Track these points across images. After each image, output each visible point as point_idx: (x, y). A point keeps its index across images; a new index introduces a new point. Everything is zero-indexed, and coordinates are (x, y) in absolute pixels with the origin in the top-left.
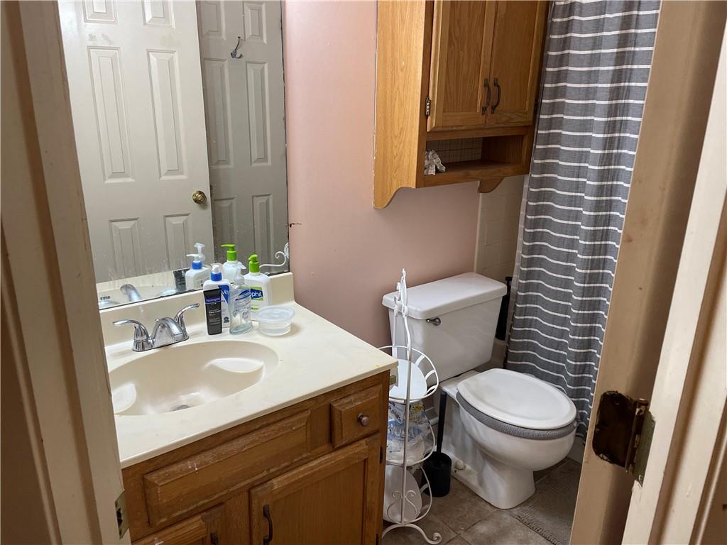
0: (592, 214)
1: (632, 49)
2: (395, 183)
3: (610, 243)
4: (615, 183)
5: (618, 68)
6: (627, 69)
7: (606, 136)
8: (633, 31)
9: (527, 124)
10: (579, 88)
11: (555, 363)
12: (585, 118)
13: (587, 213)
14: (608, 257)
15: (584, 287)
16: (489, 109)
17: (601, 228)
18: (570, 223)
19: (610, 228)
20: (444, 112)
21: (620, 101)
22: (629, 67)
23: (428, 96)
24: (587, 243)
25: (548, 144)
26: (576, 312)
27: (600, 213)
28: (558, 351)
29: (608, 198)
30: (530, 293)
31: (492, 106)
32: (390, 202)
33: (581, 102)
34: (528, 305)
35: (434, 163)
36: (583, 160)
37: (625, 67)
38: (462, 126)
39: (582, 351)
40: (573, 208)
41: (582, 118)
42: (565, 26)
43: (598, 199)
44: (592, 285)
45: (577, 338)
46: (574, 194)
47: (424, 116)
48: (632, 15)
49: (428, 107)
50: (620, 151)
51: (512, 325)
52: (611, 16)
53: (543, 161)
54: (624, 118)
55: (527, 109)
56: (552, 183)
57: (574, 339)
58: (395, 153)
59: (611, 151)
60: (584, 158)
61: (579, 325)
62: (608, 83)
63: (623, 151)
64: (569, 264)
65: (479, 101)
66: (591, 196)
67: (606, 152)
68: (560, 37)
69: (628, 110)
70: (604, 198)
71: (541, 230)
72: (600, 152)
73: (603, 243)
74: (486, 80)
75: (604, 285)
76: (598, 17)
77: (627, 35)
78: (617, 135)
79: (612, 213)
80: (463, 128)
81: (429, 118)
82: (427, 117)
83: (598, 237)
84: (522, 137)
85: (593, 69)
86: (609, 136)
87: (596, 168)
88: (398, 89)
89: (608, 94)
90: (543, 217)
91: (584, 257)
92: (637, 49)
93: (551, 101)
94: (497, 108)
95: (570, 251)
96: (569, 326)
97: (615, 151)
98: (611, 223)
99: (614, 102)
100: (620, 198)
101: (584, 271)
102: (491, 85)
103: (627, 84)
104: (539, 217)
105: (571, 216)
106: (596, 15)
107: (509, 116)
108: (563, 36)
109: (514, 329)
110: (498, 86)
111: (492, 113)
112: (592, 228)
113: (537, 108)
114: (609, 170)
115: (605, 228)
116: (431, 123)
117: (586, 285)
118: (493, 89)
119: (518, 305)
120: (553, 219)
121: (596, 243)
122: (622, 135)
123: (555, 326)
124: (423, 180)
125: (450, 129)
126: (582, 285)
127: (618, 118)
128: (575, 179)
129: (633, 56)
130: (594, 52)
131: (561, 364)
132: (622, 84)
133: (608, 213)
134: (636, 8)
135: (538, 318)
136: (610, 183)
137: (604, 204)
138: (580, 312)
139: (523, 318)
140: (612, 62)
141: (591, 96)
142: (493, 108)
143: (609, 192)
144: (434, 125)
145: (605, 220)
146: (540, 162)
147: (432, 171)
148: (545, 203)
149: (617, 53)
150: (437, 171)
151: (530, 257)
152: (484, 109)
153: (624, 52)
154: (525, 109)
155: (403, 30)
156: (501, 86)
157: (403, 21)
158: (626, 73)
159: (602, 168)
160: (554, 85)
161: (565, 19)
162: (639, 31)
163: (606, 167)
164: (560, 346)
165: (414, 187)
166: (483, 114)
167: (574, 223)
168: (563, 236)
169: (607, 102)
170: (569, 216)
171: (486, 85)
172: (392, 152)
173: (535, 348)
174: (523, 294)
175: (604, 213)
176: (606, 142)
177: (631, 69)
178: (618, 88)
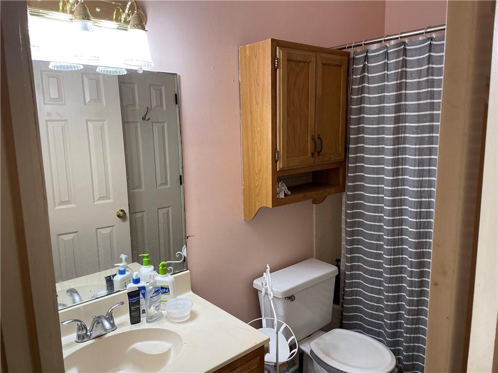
0: (390, 218)
1: (404, 114)
2: (257, 203)
3: (404, 237)
4: (403, 197)
5: (396, 125)
6: (402, 126)
7: (393, 168)
8: (403, 103)
9: (341, 161)
10: (373, 138)
11: (376, 321)
12: (379, 156)
13: (387, 218)
14: (404, 246)
15: (391, 268)
16: (316, 154)
17: (397, 227)
18: (376, 224)
19: (403, 227)
20: (287, 157)
21: (400, 146)
22: (404, 124)
23: (276, 148)
24: (389, 238)
25: (356, 173)
26: (387, 285)
27: (396, 218)
28: (377, 313)
29: (400, 207)
30: (354, 272)
31: (317, 151)
32: (255, 216)
33: (374, 146)
34: (354, 281)
35: (283, 189)
36: (380, 183)
37: (400, 125)
38: (299, 166)
39: (394, 313)
40: (377, 214)
41: (376, 156)
42: (360, 100)
43: (393, 208)
44: (396, 266)
45: (389, 303)
46: (376, 205)
47: (275, 161)
48: (402, 93)
49: (277, 156)
50: (403, 177)
51: (343, 295)
52: (389, 94)
53: (354, 184)
54: (404, 156)
55: (340, 151)
56: (361, 197)
57: (388, 305)
58: (257, 185)
59: (398, 177)
60: (380, 181)
61: (390, 294)
62: (391, 135)
63: (406, 177)
64: (378, 252)
65: (309, 149)
66: (389, 207)
67: (395, 178)
68: (357, 107)
69: (406, 151)
70: (397, 208)
71: (357, 229)
72: (391, 178)
73: (400, 237)
74: (313, 136)
75: (404, 266)
76: (380, 95)
77: (400, 105)
78: (400, 167)
79: (403, 217)
80: (300, 167)
81: (278, 162)
82: (276, 162)
83: (396, 233)
84: (338, 168)
85: (381, 126)
86: (395, 167)
87: (390, 188)
88: (256, 143)
89: (392, 142)
90: (357, 220)
91: (388, 247)
92: (407, 114)
93: (355, 146)
94: (321, 152)
95: (378, 242)
96: (383, 295)
97: (400, 177)
98: (404, 223)
99: (396, 146)
100: (407, 207)
101: (389, 257)
102: (316, 139)
103: (403, 135)
104: (355, 220)
105: (376, 219)
106: (379, 94)
107: (330, 157)
108: (359, 106)
109: (345, 298)
110: (320, 139)
111: (318, 156)
112: (391, 228)
113: (346, 150)
114: (398, 189)
115: (400, 227)
116: (279, 166)
117: (392, 266)
118: (317, 141)
119: (346, 281)
120: (364, 221)
121: (395, 237)
122: (404, 167)
123: (374, 295)
124: (276, 202)
125: (292, 168)
126: (389, 266)
127: (400, 156)
128: (376, 195)
129: (405, 118)
130: (380, 116)
131: (380, 322)
132: (400, 135)
133: (401, 217)
134: (404, 89)
135: (361, 290)
136: (400, 197)
137: (397, 212)
138: (390, 285)
139: (350, 289)
140: (393, 122)
141: (381, 142)
142: (319, 153)
143: (400, 204)
144: (281, 167)
145: (400, 221)
146: (351, 184)
147: (282, 196)
148: (358, 211)
149: (395, 116)
150: (285, 195)
151: (351, 247)
152: (313, 154)
153: (399, 116)
154: (339, 151)
155: (257, 109)
156: (323, 139)
157: (257, 104)
158: (402, 128)
159: (394, 188)
160: (356, 136)
161: (360, 96)
162: (407, 103)
163: (396, 188)
164: (378, 309)
165: (271, 207)
166: (312, 157)
167: (378, 224)
168: (373, 233)
169: (391, 147)
170: (375, 220)
171: (313, 139)
172: (255, 183)
173: (361, 311)
174: (349, 273)
175: (398, 218)
176: (394, 172)
177: (405, 126)
178: (398, 138)
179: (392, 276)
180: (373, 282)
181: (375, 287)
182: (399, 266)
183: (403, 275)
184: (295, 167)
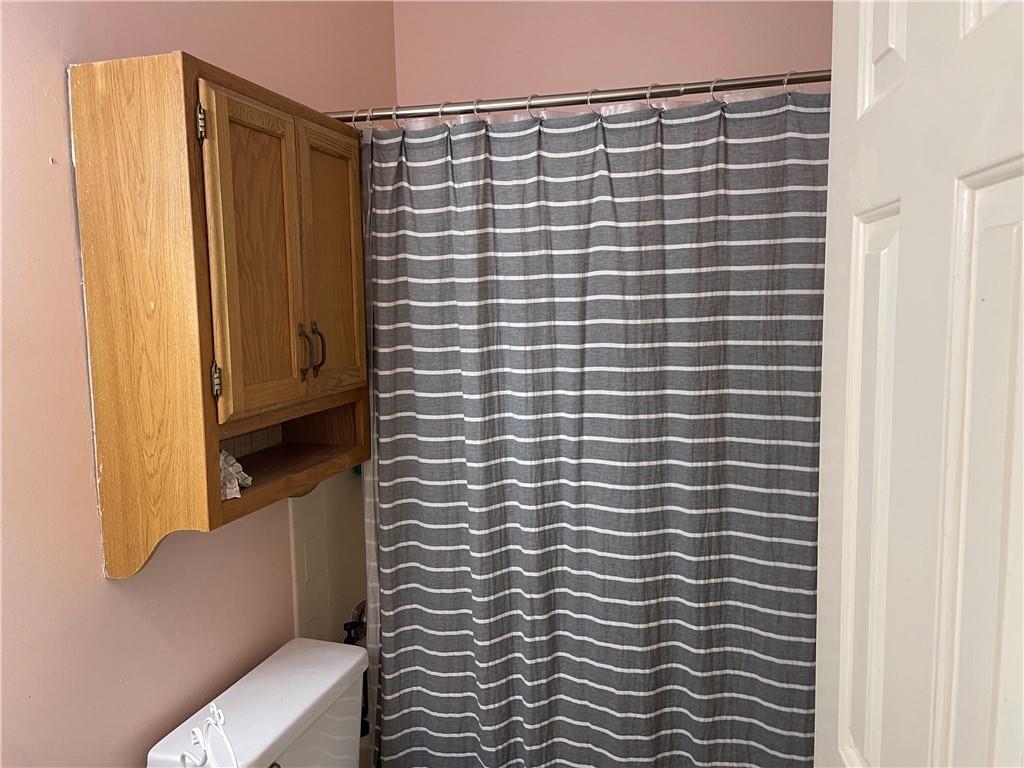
0: (484, 510)
1: (495, 278)
2: (156, 525)
3: (511, 547)
4: (503, 460)
5: (482, 303)
6: (492, 304)
7: (483, 396)
8: (492, 254)
9: (360, 385)
10: (432, 331)
12: (447, 372)
13: (477, 510)
14: (513, 569)
16: (310, 372)
17: (498, 528)
18: (450, 526)
19: (508, 525)
20: (245, 385)
21: (492, 348)
22: (495, 301)
23: (213, 361)
24: (484, 555)
25: (396, 412)
27: (493, 507)
29: (499, 483)
31: (313, 368)
32: (144, 565)
33: (436, 350)
35: (235, 479)
36: (453, 433)
37: (489, 301)
40: (451, 504)
41: (442, 372)
42: (394, 243)
43: (488, 486)
46: (448, 483)
47: (211, 397)
48: (487, 233)
49: (217, 381)
50: (502, 415)
52: (461, 233)
53: (393, 439)
54: (500, 370)
55: (359, 363)
56: (413, 468)
59: (492, 417)
60: (453, 428)
62: (473, 324)
63: (507, 415)
65: (294, 359)
66: (478, 484)
67: (487, 418)
68: (390, 258)
69: (503, 359)
70: (495, 484)
72: (479, 419)
73: (503, 549)
74: (301, 325)
75: (515, 612)
76: (440, 234)
77: (485, 258)
78: (495, 393)
79: (507, 503)
81: (221, 400)
82: (216, 398)
83: (495, 543)
84: (353, 405)
85: (446, 303)
86: (487, 395)
87: (478, 442)
89: (476, 339)
92: (501, 278)
93: (392, 350)
94: (322, 368)
97: (496, 416)
98: (509, 518)
99: (485, 349)
100: (514, 481)
102: (308, 331)
103: (495, 324)
105: (450, 514)
106: (437, 231)
107: (339, 378)
108: (393, 258)
110: (319, 333)
111: (316, 376)
112: (487, 532)
113: (372, 359)
114: (493, 443)
115: (502, 527)
116: (225, 409)
118: (311, 335)
120: (422, 524)
121: (495, 552)
122: (502, 393)
123: (452, 695)
124: (221, 512)
125: (257, 412)
126: (487, 621)
127: (493, 371)
128: (446, 461)
129: (497, 287)
130: (443, 281)
131: (469, 754)
132: (490, 325)
133: (502, 505)
134: (491, 224)
135: (420, 688)
136: (498, 461)
137: (496, 493)
138: (490, 664)
139: (397, 695)
140: (476, 296)
141: (449, 341)
142: (316, 368)
143: (499, 475)
144: (232, 411)
145: (501, 515)
146: (389, 440)
147: (234, 492)
148: (404, 501)
149: (479, 283)
152: (304, 372)
153: (487, 282)
154: (355, 363)
156: (322, 332)
158: (492, 308)
159: (486, 441)
160: (391, 327)
161: (393, 234)
162: (500, 254)
163: (490, 440)
166: (303, 380)
167: (455, 526)
169: (476, 350)
170: (447, 517)
171: (302, 334)
175: (498, 506)
176: (485, 405)
177: (498, 304)
178: (487, 330)
179: (493, 641)
180: (449, 665)
181: (454, 674)
182: (506, 614)
183: (514, 634)
184: (264, 410)
